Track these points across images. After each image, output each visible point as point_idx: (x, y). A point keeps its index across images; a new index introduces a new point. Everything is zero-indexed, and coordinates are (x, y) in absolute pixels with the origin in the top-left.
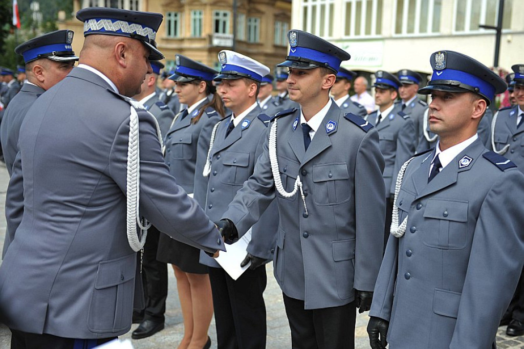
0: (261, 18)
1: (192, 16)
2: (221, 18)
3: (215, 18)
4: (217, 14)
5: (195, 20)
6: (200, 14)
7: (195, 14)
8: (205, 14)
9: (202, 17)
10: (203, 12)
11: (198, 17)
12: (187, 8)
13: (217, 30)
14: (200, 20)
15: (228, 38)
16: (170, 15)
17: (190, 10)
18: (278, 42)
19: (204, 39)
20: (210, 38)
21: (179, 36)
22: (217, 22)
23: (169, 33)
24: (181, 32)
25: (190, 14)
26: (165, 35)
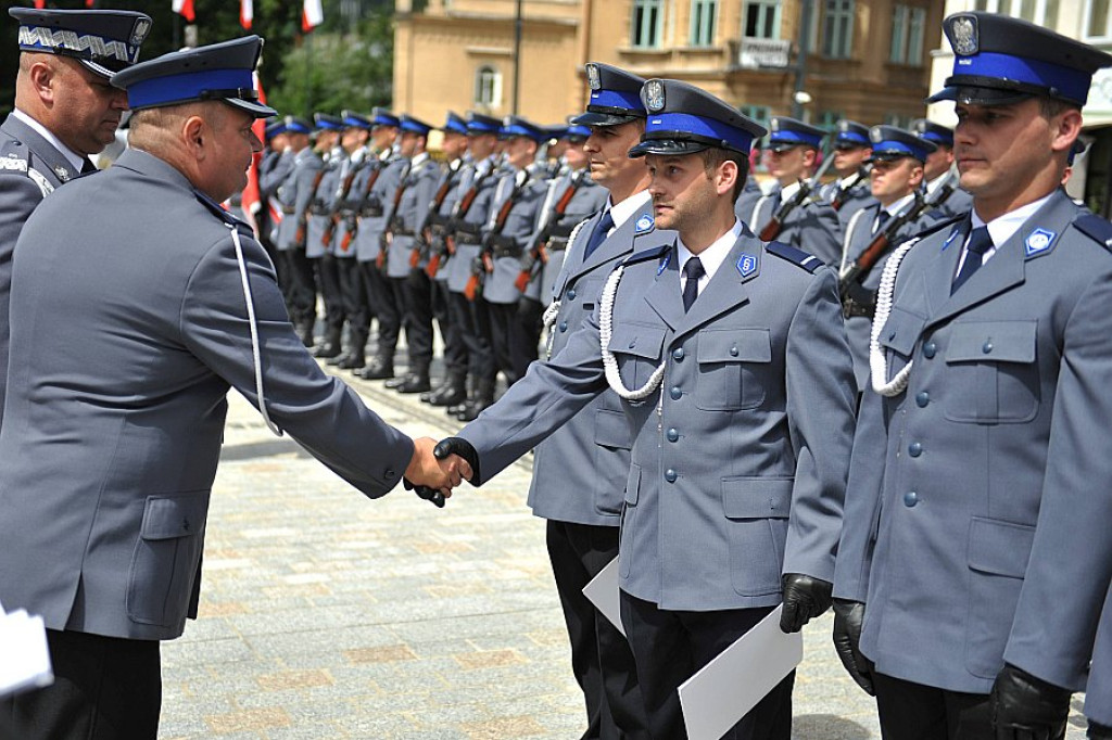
13: (751, 30)
14: (712, 6)
15: (779, 49)
18: (899, 56)
19: (720, 53)
20: (735, 48)
21: (661, 45)
22: (753, 10)
23: (638, 41)
24: (665, 38)
26: (626, 44)
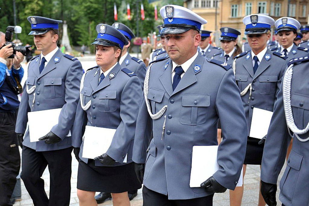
0: (281, 3)
1: (246, 6)
2: (262, 6)
3: (259, 6)
4: (260, 4)
5: (247, 8)
6: (251, 4)
7: (248, 4)
8: (253, 4)
9: (252, 6)
10: (252, 3)
11: (249, 6)
12: (243, 2)
13: (259, 12)
14: (250, 8)
16: (233, 6)
17: (245, 3)
21: (237, 16)
22: (260, 8)
23: (233, 15)
24: (239, 14)
25: (245, 5)
26: (230, 16)
